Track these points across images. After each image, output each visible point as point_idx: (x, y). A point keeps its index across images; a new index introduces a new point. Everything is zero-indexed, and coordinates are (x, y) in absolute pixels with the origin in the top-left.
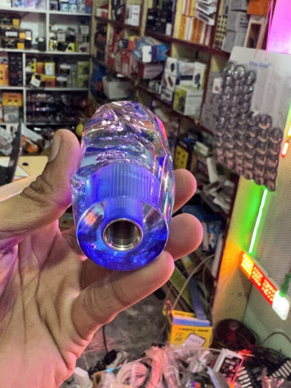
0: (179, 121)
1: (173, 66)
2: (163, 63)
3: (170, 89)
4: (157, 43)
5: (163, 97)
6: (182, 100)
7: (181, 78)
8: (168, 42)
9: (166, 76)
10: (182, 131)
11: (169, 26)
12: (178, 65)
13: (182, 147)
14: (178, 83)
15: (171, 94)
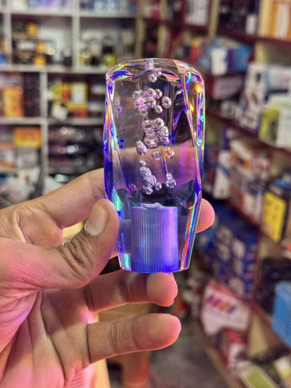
0: (269, 157)
1: (258, 77)
2: (243, 74)
3: (254, 109)
4: (233, 45)
5: (244, 122)
6: (274, 125)
7: (272, 92)
8: (250, 42)
9: (248, 91)
10: (274, 171)
11: (251, 21)
12: (267, 74)
13: (275, 195)
14: (266, 98)
15: (255, 117)
